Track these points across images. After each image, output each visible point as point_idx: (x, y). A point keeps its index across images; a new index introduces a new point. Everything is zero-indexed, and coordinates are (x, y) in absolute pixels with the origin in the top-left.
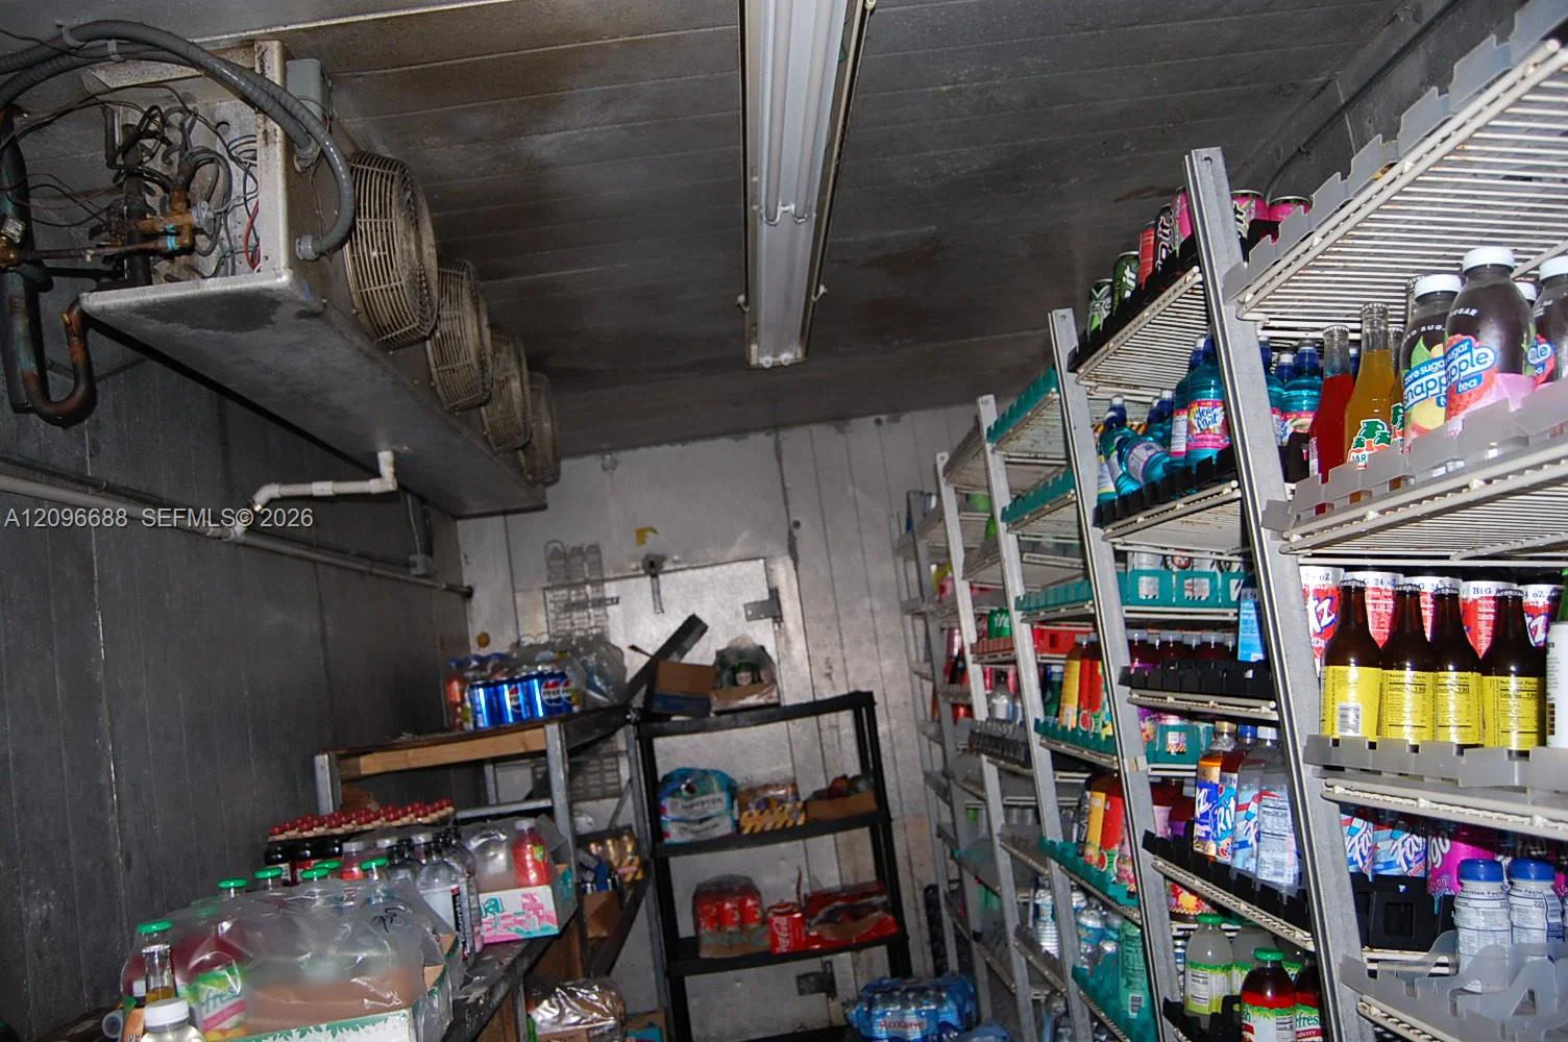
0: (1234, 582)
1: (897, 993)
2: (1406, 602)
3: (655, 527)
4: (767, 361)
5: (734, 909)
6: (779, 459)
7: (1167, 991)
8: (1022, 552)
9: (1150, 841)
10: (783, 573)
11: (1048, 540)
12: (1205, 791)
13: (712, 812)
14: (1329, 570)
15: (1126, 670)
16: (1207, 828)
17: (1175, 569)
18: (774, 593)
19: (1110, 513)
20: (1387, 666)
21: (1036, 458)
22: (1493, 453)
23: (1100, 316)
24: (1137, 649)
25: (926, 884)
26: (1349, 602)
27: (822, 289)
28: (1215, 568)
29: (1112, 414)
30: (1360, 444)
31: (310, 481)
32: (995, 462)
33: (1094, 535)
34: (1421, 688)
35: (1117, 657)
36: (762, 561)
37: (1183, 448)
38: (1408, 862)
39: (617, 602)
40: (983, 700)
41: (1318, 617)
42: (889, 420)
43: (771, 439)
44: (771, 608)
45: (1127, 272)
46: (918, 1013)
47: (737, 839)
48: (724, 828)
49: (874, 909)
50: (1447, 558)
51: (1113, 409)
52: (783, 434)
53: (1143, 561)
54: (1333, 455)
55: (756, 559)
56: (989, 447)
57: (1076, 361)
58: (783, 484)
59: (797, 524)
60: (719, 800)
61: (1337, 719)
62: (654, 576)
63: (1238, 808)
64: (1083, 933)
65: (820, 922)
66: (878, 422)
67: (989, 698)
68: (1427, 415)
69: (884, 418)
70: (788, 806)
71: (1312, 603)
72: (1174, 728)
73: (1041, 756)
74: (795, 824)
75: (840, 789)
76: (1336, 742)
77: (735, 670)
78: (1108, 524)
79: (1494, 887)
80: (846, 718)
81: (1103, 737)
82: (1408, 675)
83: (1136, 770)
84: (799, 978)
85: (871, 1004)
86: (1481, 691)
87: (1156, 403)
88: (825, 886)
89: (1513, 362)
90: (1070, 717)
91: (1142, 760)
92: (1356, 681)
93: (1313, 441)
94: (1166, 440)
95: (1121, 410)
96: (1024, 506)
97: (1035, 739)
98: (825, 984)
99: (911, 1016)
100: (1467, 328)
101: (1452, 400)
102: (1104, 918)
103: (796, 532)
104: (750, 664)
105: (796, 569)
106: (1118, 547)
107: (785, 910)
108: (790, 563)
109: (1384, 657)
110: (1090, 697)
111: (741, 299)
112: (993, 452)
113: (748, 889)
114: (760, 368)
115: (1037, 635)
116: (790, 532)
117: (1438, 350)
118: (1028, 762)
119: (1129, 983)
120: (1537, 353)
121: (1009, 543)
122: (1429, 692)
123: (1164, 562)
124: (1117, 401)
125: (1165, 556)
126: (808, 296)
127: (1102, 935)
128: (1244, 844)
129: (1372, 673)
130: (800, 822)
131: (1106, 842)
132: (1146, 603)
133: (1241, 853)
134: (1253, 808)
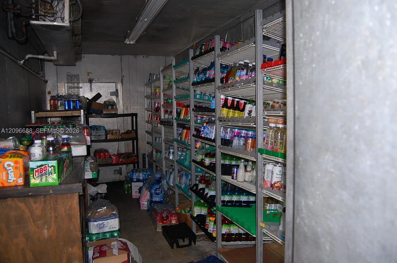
0: (211, 98)
1: (138, 170)
2: (233, 101)
3: (92, 72)
4: (128, 42)
5: (103, 155)
6: (121, 61)
7: (193, 158)
8: (176, 88)
9: (193, 135)
10: (119, 87)
11: (181, 87)
12: (203, 127)
13: (101, 134)
14: (224, 96)
15: (193, 109)
16: (202, 133)
17: (203, 94)
18: (117, 90)
19: (194, 84)
20: (229, 109)
21: (181, 72)
22: (242, 84)
23: (198, 53)
24: (195, 106)
25: (142, 154)
26: (226, 100)
27: (145, 33)
28: (209, 95)
29: (197, 68)
30: (230, 80)
31: (39, 55)
32: (174, 72)
33: (192, 87)
34: (233, 112)
35: (192, 107)
36: (115, 83)
37: (208, 76)
38: (229, 138)
39: (82, 88)
40: (163, 115)
41: (222, 102)
42: (146, 57)
43: (120, 57)
44: (116, 93)
45: (203, 47)
46: (143, 174)
47: (106, 140)
48: (104, 138)
49: (133, 156)
50: (239, 96)
51: (197, 67)
52: (123, 56)
53: (198, 92)
54: (227, 81)
55: (114, 83)
56: (173, 69)
57: (193, 58)
58: (121, 67)
59: (124, 76)
60: (103, 132)
61: (222, 115)
62: (91, 83)
63: (208, 129)
64: (178, 155)
65: (122, 158)
66: (144, 57)
67: (164, 115)
68: (237, 78)
69: (145, 56)
70: (118, 135)
71: (221, 100)
72: (199, 119)
73: (175, 124)
74: (119, 138)
75: (128, 132)
76: (221, 117)
77: (108, 106)
78: (194, 86)
79: (238, 138)
80: (129, 118)
81: (188, 120)
82: (232, 110)
83: (193, 125)
84: (114, 171)
85: (133, 172)
86: (240, 114)
87: (204, 67)
88: (122, 152)
89: (247, 74)
90: (182, 117)
91: (194, 123)
92: (225, 110)
93: (225, 79)
94: (205, 74)
95: (198, 68)
96: (178, 81)
97: (174, 121)
98: (120, 172)
99: (141, 174)
100: (243, 69)
101: (240, 77)
102: (182, 153)
103: (123, 78)
104: (112, 104)
105: (122, 86)
106: (195, 90)
107: (114, 155)
108: (121, 85)
109: (229, 108)
110: (186, 113)
111: (129, 32)
112: (174, 70)
113: (107, 151)
114: (126, 44)
115: (177, 103)
116: (122, 78)
117: (240, 71)
118: (173, 125)
119: (186, 161)
120: (249, 73)
121: (174, 87)
122: (234, 113)
123: (201, 93)
124: (198, 66)
125: (201, 92)
126: (142, 33)
127: (181, 156)
128: (208, 134)
129: (227, 109)
130: (120, 138)
131: (186, 137)
132: (198, 99)
133: (207, 135)
134: (210, 129)
